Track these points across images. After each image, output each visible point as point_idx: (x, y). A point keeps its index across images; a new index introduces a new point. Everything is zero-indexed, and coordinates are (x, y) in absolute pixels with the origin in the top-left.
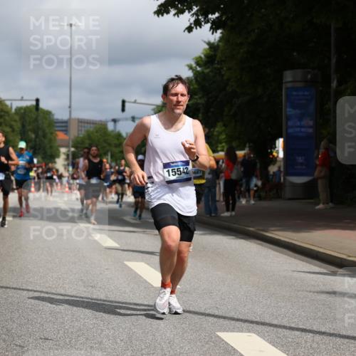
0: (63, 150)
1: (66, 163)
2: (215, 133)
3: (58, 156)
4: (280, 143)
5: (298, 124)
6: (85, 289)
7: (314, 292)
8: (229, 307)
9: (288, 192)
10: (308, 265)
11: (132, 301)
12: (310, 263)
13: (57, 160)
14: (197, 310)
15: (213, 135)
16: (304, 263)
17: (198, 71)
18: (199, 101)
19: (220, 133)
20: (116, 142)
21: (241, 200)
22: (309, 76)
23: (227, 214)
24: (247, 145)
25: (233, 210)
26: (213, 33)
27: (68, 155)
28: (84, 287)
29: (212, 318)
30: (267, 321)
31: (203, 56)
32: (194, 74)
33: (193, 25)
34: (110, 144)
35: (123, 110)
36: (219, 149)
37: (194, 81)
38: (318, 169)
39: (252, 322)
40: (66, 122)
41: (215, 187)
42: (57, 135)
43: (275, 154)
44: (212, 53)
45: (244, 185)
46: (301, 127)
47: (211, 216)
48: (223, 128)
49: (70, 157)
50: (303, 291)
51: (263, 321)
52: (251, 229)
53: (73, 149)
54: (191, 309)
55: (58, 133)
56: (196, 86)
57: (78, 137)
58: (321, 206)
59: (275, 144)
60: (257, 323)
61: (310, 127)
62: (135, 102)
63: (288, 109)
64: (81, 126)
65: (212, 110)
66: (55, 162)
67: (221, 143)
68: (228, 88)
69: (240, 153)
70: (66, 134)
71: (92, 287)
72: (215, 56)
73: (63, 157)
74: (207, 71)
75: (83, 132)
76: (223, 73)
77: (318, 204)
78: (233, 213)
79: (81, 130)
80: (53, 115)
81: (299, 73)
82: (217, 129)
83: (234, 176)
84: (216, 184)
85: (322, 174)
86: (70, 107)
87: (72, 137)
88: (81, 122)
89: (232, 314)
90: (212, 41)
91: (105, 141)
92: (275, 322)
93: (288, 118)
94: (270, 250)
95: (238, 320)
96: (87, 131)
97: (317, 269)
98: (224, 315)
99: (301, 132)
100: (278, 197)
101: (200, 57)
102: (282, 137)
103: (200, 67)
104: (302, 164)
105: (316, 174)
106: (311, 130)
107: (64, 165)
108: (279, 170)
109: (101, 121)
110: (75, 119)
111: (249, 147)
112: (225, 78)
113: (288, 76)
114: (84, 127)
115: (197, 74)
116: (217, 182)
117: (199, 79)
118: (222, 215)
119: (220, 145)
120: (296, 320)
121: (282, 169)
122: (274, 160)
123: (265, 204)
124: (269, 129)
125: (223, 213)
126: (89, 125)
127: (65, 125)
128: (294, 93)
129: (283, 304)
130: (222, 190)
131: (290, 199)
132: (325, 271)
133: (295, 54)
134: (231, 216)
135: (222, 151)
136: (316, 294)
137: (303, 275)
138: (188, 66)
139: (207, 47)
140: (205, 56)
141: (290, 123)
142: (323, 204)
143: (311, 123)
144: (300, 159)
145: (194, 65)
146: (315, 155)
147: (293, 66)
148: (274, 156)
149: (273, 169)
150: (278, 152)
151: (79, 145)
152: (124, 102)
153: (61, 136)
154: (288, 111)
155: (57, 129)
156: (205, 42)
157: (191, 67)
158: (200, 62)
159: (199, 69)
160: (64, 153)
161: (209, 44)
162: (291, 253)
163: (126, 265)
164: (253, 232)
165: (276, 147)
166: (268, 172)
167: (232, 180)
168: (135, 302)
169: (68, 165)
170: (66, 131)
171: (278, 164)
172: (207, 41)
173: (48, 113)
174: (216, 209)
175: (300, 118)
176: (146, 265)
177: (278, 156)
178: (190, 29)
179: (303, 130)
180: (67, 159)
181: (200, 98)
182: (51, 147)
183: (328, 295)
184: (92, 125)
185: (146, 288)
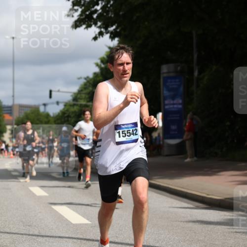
0: (9, 127)
1: (11, 136)
3: (5, 132)
4: (160, 116)
5: (172, 102)
6: (24, 228)
7: (184, 222)
8: (125, 236)
9: (165, 151)
10: (180, 202)
11: (57, 235)
12: (182, 201)
20: (46, 120)
22: (179, 68)
26: (112, 40)
27: (12, 131)
28: (24, 226)
30: (152, 245)
33: (98, 36)
34: (41, 122)
35: (50, 97)
37: (100, 74)
38: (186, 134)
40: (11, 107)
42: (4, 117)
46: (174, 104)
49: (14, 132)
50: (176, 221)
53: (15, 126)
55: (5, 115)
56: (101, 78)
57: (19, 118)
58: (188, 160)
61: (180, 104)
62: (59, 91)
64: (22, 110)
66: (3, 136)
70: (11, 116)
71: (29, 226)
73: (8, 132)
75: (23, 114)
77: (186, 158)
79: (21, 113)
80: (1, 103)
81: (171, 66)
85: (189, 137)
86: (13, 96)
87: (15, 117)
88: (21, 107)
90: (112, 46)
91: (38, 120)
93: (165, 99)
94: (153, 193)
96: (26, 113)
97: (186, 205)
99: (173, 108)
101: (104, 58)
102: (160, 111)
103: (104, 64)
104: (175, 130)
105: (185, 137)
106: (180, 106)
107: (10, 138)
109: (35, 106)
110: (17, 105)
113: (165, 69)
114: (24, 110)
115: (102, 69)
117: (103, 73)
126: (27, 109)
127: (9, 109)
128: (169, 81)
129: (163, 232)
131: (167, 156)
132: (192, 206)
133: (169, 53)
136: (185, 223)
137: (176, 210)
139: (108, 50)
140: (107, 56)
141: (166, 102)
142: (190, 158)
143: (180, 101)
144: (173, 127)
145: (99, 63)
146: (184, 124)
147: (167, 62)
149: (155, 135)
151: (20, 123)
152: (51, 91)
153: (7, 117)
154: (165, 92)
155: (4, 112)
156: (107, 47)
157: (97, 65)
158: (104, 61)
159: (103, 66)
160: (9, 130)
161: (110, 48)
162: (168, 194)
163: (53, 209)
168: (59, 235)
169: (12, 138)
170: (11, 113)
171: (158, 131)
175: (173, 98)
178: (95, 38)
179: (175, 106)
180: (12, 133)
182: (0, 126)
183: (194, 223)
184: (29, 109)
185: (67, 225)
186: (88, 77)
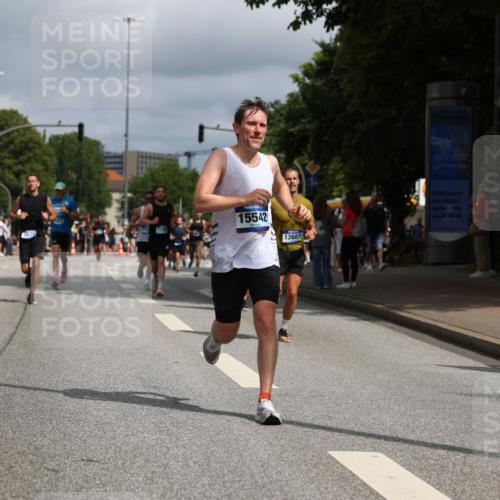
0: (116, 196)
1: (120, 214)
2: (330, 172)
3: (109, 205)
4: (421, 185)
7: (466, 395)
8: (347, 416)
9: (431, 254)
10: (458, 356)
11: (210, 408)
12: (462, 354)
13: (107, 210)
14: (303, 420)
15: (326, 174)
16: (454, 354)
17: (307, 84)
18: (308, 127)
19: (337, 172)
20: (190, 184)
21: (366, 265)
22: (463, 91)
23: (345, 285)
24: (375, 188)
25: (354, 279)
26: (328, 31)
27: (123, 204)
28: (145, 387)
29: (324, 431)
30: (400, 436)
31: (313, 63)
32: (301, 88)
33: (300, 20)
34: (181, 188)
35: (201, 139)
36: (335, 194)
37: (301, 98)
39: (379, 437)
40: (121, 157)
41: (329, 248)
42: (107, 175)
43: (413, 201)
44: (327, 59)
45: (369, 245)
46: (451, 162)
47: (322, 288)
48: (341, 165)
49: (126, 205)
50: (451, 393)
51: (395, 435)
52: (379, 306)
53: (129, 195)
54: (294, 419)
55: (109, 172)
56: (303, 105)
57: (137, 178)
58: (477, 274)
59: (414, 187)
60: (386, 438)
62: (218, 128)
63: (433, 138)
64: (142, 163)
65: (326, 138)
66: (105, 213)
67: (338, 186)
68: (348, 108)
69: (366, 200)
70: (120, 173)
72: (332, 62)
73: (116, 205)
74: (319, 83)
75: (144, 171)
76: (342, 86)
78: (354, 284)
79: (142, 168)
80: (103, 146)
81: (449, 85)
82: (332, 166)
83: (356, 232)
84: (330, 243)
86: (126, 135)
87: (129, 178)
88: (142, 156)
89: (351, 426)
90: (327, 41)
91: (175, 183)
92: (412, 437)
93: (433, 151)
95: (359, 434)
96: (150, 170)
97: (471, 363)
98: (339, 427)
99: (451, 169)
100: (418, 261)
101: (310, 65)
102: (423, 177)
103: (309, 78)
104: (451, 216)
107: (117, 217)
108: (419, 224)
109: (169, 155)
110: (133, 152)
111: (378, 191)
112: (345, 93)
113: (434, 90)
114: (146, 163)
115: (304, 88)
116: (332, 240)
117: (307, 95)
118: (339, 286)
119: (336, 189)
120: (440, 434)
121: (423, 223)
122: (413, 209)
123: (399, 271)
124: (406, 166)
125: (340, 284)
126: (153, 161)
127: (119, 161)
129: (423, 412)
130: (338, 252)
131: (434, 264)
132: (483, 365)
133: (444, 59)
134: (351, 288)
135: (340, 196)
136: (468, 397)
137: (452, 370)
138: (293, 76)
139: (319, 49)
140: (317, 62)
141: (436, 157)
142: (481, 270)
144: (449, 208)
145: (301, 76)
147: (440, 77)
148: (412, 203)
149: (410, 222)
150: (417, 198)
151: (139, 190)
152: (202, 128)
153: (113, 176)
154: (433, 140)
155: (107, 166)
156: (317, 43)
157: (296, 79)
158: (310, 71)
159: (307, 81)
160: (117, 201)
161: (322, 45)
162: (435, 340)
163: (202, 358)
164: (381, 310)
165: (415, 191)
166: (404, 226)
167: (352, 237)
168: (215, 408)
169: (123, 216)
170: (120, 169)
172: (319, 41)
173: (96, 144)
174: (330, 278)
176: (231, 358)
177: (417, 204)
179: (454, 166)
180: (122, 208)
181: (309, 122)
182: (99, 192)
184: (157, 161)
185: (230, 389)
186: (277, 102)
